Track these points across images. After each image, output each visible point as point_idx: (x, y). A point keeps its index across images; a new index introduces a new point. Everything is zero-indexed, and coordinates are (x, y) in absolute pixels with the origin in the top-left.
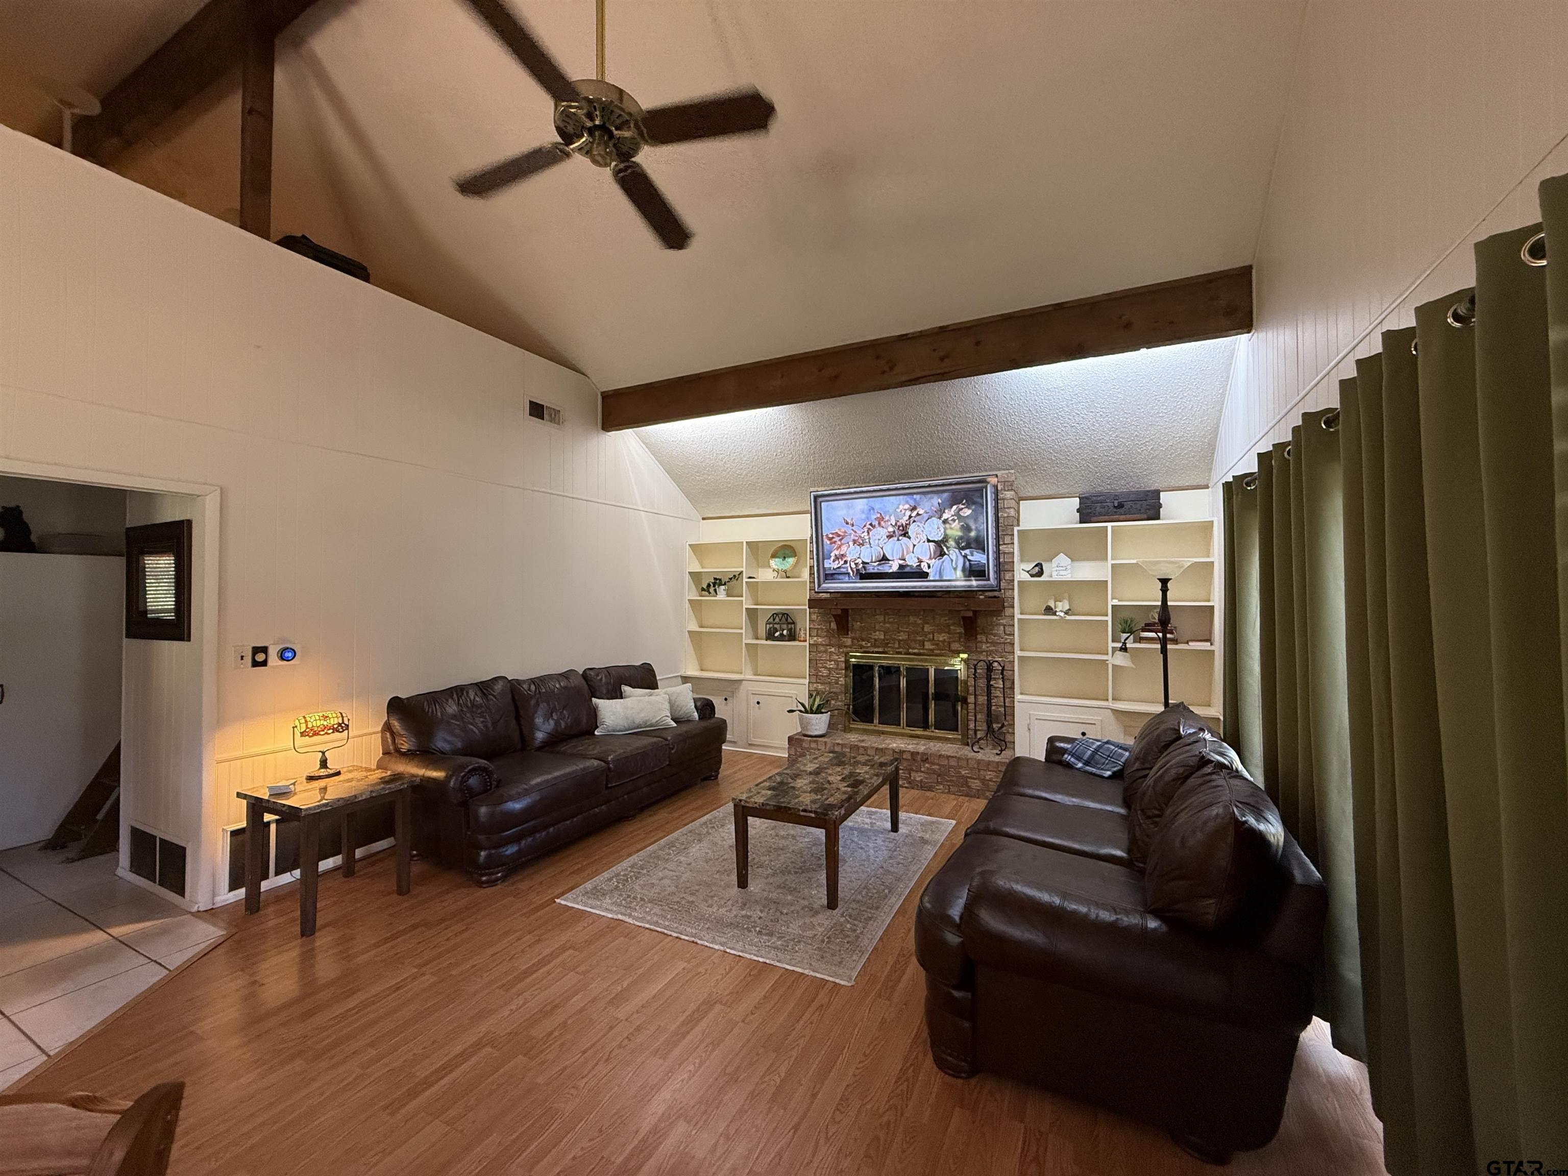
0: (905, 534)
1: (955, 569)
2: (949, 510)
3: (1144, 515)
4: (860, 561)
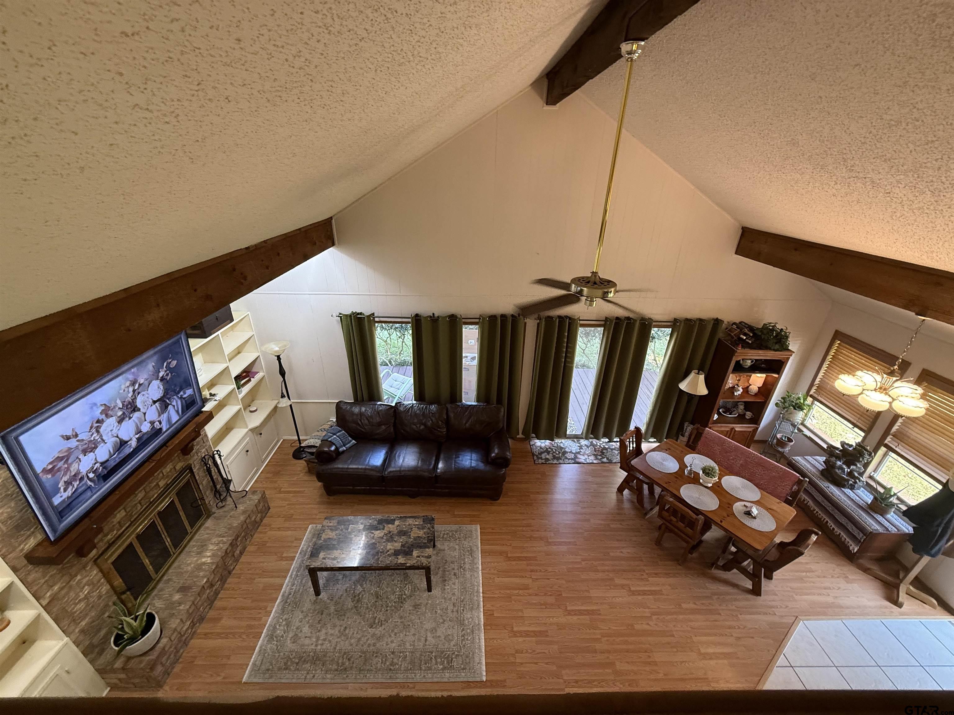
0: (135, 409)
1: (177, 412)
2: (163, 368)
3: (229, 321)
4: (98, 465)
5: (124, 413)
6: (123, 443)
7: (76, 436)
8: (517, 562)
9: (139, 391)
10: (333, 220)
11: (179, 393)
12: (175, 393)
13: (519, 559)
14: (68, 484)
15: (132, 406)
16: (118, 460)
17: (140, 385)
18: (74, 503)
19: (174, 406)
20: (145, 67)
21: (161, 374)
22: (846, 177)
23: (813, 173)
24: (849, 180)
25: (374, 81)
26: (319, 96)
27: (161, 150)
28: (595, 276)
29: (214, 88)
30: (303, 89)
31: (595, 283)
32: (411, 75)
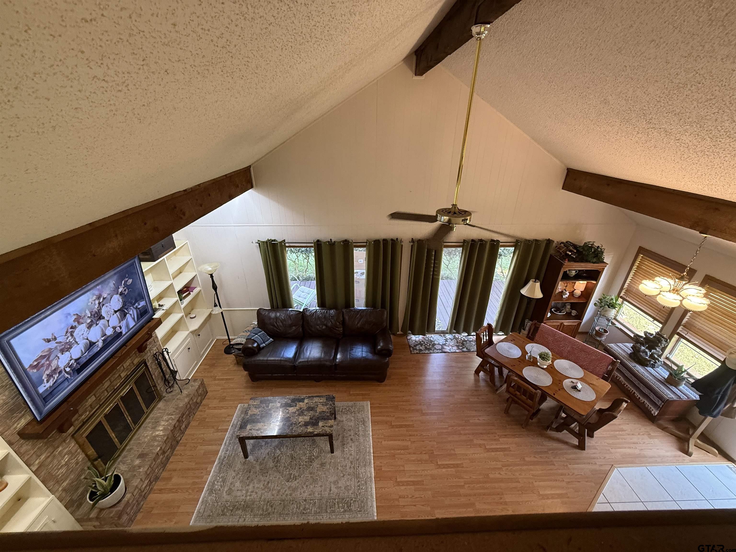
0: (101, 317)
1: (134, 319)
2: (121, 285)
3: (172, 248)
4: (73, 361)
5: (92, 321)
6: (92, 344)
7: (55, 339)
8: (399, 429)
9: (104, 303)
10: (252, 168)
11: (134, 304)
12: (131, 304)
13: (401, 426)
14: (50, 376)
15: (98, 315)
16: (88, 358)
17: (104, 299)
18: (55, 391)
19: (131, 315)
20: (101, 46)
21: (120, 290)
22: (646, 128)
23: (620, 125)
24: (648, 130)
25: (280, 57)
26: (238, 69)
27: (115, 113)
28: (455, 208)
29: (156, 63)
30: (226, 63)
31: (455, 213)
32: (310, 52)
